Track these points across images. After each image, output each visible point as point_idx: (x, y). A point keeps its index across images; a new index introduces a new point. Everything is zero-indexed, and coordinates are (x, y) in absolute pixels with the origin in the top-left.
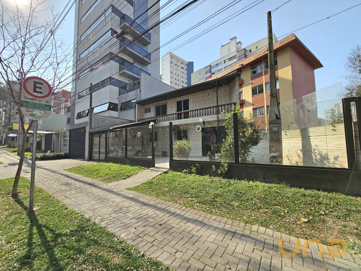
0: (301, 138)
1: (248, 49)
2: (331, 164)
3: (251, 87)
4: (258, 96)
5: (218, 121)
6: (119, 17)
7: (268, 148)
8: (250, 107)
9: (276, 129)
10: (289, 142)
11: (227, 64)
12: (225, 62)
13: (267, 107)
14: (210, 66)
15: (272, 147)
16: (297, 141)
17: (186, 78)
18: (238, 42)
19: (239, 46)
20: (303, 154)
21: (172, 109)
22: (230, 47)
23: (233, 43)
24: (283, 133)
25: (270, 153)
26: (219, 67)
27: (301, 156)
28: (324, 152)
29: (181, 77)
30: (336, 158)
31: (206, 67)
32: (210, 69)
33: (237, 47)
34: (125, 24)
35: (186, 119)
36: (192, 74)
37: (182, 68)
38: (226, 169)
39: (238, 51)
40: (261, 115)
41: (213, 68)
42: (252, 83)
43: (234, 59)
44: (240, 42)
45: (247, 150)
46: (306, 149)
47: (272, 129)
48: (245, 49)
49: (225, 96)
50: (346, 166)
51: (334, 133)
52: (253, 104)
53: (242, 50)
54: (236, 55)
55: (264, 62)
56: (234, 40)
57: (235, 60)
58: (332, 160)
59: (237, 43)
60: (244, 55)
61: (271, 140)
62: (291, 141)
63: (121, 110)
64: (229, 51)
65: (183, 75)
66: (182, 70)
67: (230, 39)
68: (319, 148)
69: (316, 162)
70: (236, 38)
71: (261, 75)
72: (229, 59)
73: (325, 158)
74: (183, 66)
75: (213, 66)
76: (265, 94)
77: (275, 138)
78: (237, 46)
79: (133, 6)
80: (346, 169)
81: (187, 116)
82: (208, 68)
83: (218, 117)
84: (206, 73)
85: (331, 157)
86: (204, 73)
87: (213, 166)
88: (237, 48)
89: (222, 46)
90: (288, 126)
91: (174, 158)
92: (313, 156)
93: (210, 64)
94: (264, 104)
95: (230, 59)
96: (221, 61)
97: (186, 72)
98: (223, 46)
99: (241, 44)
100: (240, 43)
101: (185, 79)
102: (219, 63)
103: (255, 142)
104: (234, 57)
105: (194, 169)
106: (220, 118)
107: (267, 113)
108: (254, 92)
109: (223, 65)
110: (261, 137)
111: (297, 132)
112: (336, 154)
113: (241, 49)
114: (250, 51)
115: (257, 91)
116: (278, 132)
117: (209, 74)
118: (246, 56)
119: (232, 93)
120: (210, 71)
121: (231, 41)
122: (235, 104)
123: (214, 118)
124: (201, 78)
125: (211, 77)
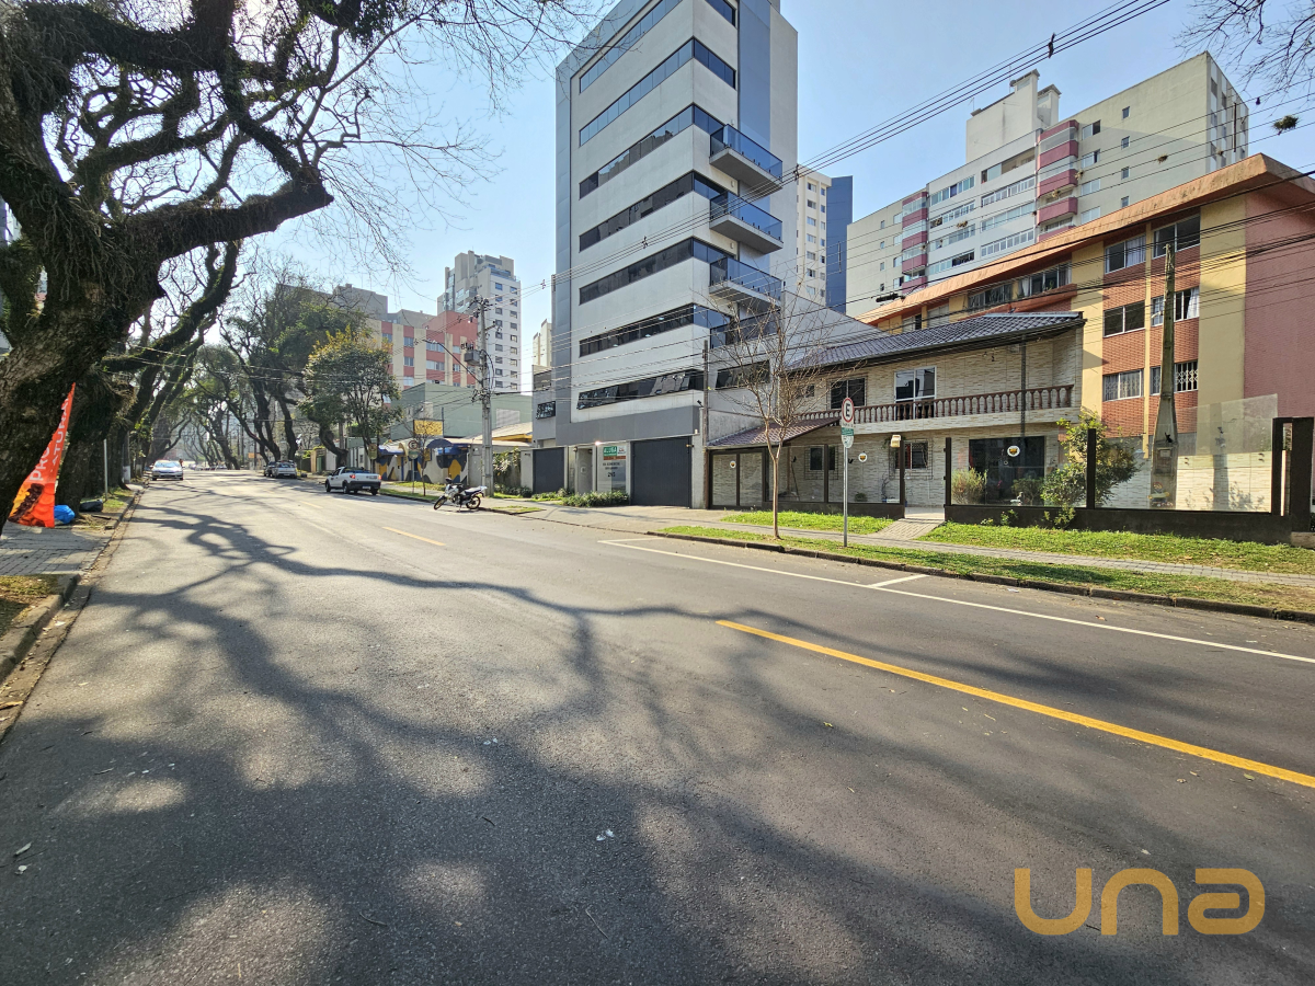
0: (1213, 471)
1: (1085, 121)
2: (1254, 507)
3: (1102, 310)
4: (1125, 337)
5: (1023, 426)
6: (708, 132)
7: (1149, 486)
8: (1095, 369)
9: (1168, 454)
10: (1191, 475)
11: (992, 184)
12: (984, 178)
13: (1154, 370)
14: (925, 194)
15: (1157, 483)
16: (1206, 475)
17: (823, 241)
18: (1046, 90)
19: (1046, 102)
20: (1215, 496)
21: (881, 391)
22: (1007, 114)
23: (1026, 94)
24: (1181, 460)
25: (1152, 492)
26: (961, 197)
27: (1211, 499)
28: (1245, 493)
29: (807, 237)
30: (1260, 500)
31: (907, 201)
32: (923, 204)
33: (1039, 109)
34: (728, 154)
35: (930, 419)
36: (848, 227)
37: (810, 204)
38: (1071, 517)
39: (1042, 133)
40: (1129, 395)
41: (936, 201)
42: (1105, 298)
43: (1022, 163)
44: (1052, 88)
45: (1105, 488)
46: (1220, 487)
47: (1159, 455)
48: (1073, 123)
49: (1041, 366)
50: (1270, 508)
51: (1261, 464)
52: (1104, 362)
53: (1061, 127)
54: (1033, 148)
55: (1155, 233)
56: (1026, 83)
57: (1029, 168)
59: (1040, 93)
60: (1068, 146)
61: (1157, 472)
62: (1196, 475)
63: (720, 385)
64: (1004, 130)
65: (812, 230)
66: (812, 212)
67: (1012, 83)
68: (1239, 486)
69: (1233, 504)
70: (1038, 75)
71: (1138, 274)
72: (1003, 163)
73: (1246, 500)
74: (812, 195)
75: (936, 196)
76: (1148, 334)
77: (1165, 470)
78: (1040, 106)
79: (734, 87)
80: (1267, 513)
81: (927, 410)
82: (917, 205)
83: (1023, 417)
84: (907, 221)
85: (1254, 499)
86: (899, 219)
87: (1046, 513)
88: (1041, 118)
89: (974, 114)
90: (1220, 428)
91: (953, 502)
92: (1230, 499)
93: (922, 187)
94: (1143, 361)
95: (1008, 165)
96: (970, 175)
97: (823, 217)
98: (979, 111)
99: (1055, 95)
100: (1051, 93)
101: (820, 242)
102: (960, 183)
103: (1124, 474)
104: (1028, 155)
105: (1005, 518)
106: (1027, 420)
107: (1153, 390)
108: (1112, 323)
109: (980, 189)
110: (1137, 466)
111: (1208, 460)
113: (1053, 124)
114: (1097, 128)
115: (1121, 321)
116: (1169, 459)
117: (918, 227)
118: (1074, 149)
119: (1060, 361)
120: (925, 213)
121: (1013, 89)
122: (1069, 388)
123: (1013, 418)
124: (888, 242)
125: (924, 236)
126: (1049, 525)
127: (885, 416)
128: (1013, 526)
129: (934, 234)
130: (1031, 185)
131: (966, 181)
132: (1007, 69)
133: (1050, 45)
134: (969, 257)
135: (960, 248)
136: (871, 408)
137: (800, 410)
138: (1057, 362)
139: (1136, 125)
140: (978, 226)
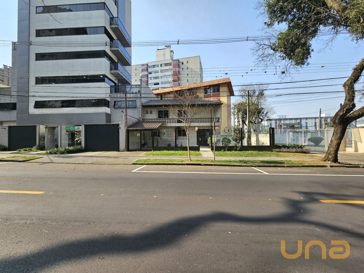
0: (256, 137)
1: (181, 61)
2: (265, 145)
6: (109, 16)
7: (247, 141)
11: (163, 68)
12: (161, 66)
14: (147, 65)
16: (254, 138)
21: (173, 114)
22: (165, 53)
23: (168, 50)
26: (156, 69)
27: (256, 143)
28: (263, 142)
31: (143, 65)
32: (147, 67)
33: (171, 55)
34: (118, 27)
39: (172, 60)
41: (150, 68)
46: (258, 140)
47: (248, 134)
48: (178, 60)
50: (269, 145)
51: (266, 136)
53: (176, 60)
54: (171, 63)
56: (168, 48)
57: (171, 67)
58: (265, 144)
59: (171, 51)
61: (248, 138)
64: (164, 56)
67: (166, 46)
68: (262, 140)
69: (260, 144)
70: (170, 47)
71: (210, 96)
73: (263, 143)
75: (150, 66)
79: (116, 6)
82: (145, 67)
84: (143, 70)
86: (140, 69)
87: (235, 147)
88: (171, 57)
95: (166, 65)
98: (159, 50)
99: (173, 53)
102: (156, 65)
104: (169, 64)
105: (226, 149)
109: (159, 68)
111: (255, 135)
112: (266, 142)
113: (174, 59)
114: (183, 63)
117: (146, 73)
118: (179, 66)
119: (216, 112)
120: (147, 70)
121: (165, 48)
122: (219, 118)
123: (208, 124)
124: (138, 74)
125: (147, 76)
126: (236, 150)
127: (175, 121)
128: (229, 151)
129: (150, 76)
130: (171, 71)
131: (157, 65)
132: (164, 43)
133: (178, 42)
134: (158, 84)
135: (156, 81)
136: (171, 119)
137: (148, 118)
138: (215, 112)
139: (189, 65)
140: (160, 77)
